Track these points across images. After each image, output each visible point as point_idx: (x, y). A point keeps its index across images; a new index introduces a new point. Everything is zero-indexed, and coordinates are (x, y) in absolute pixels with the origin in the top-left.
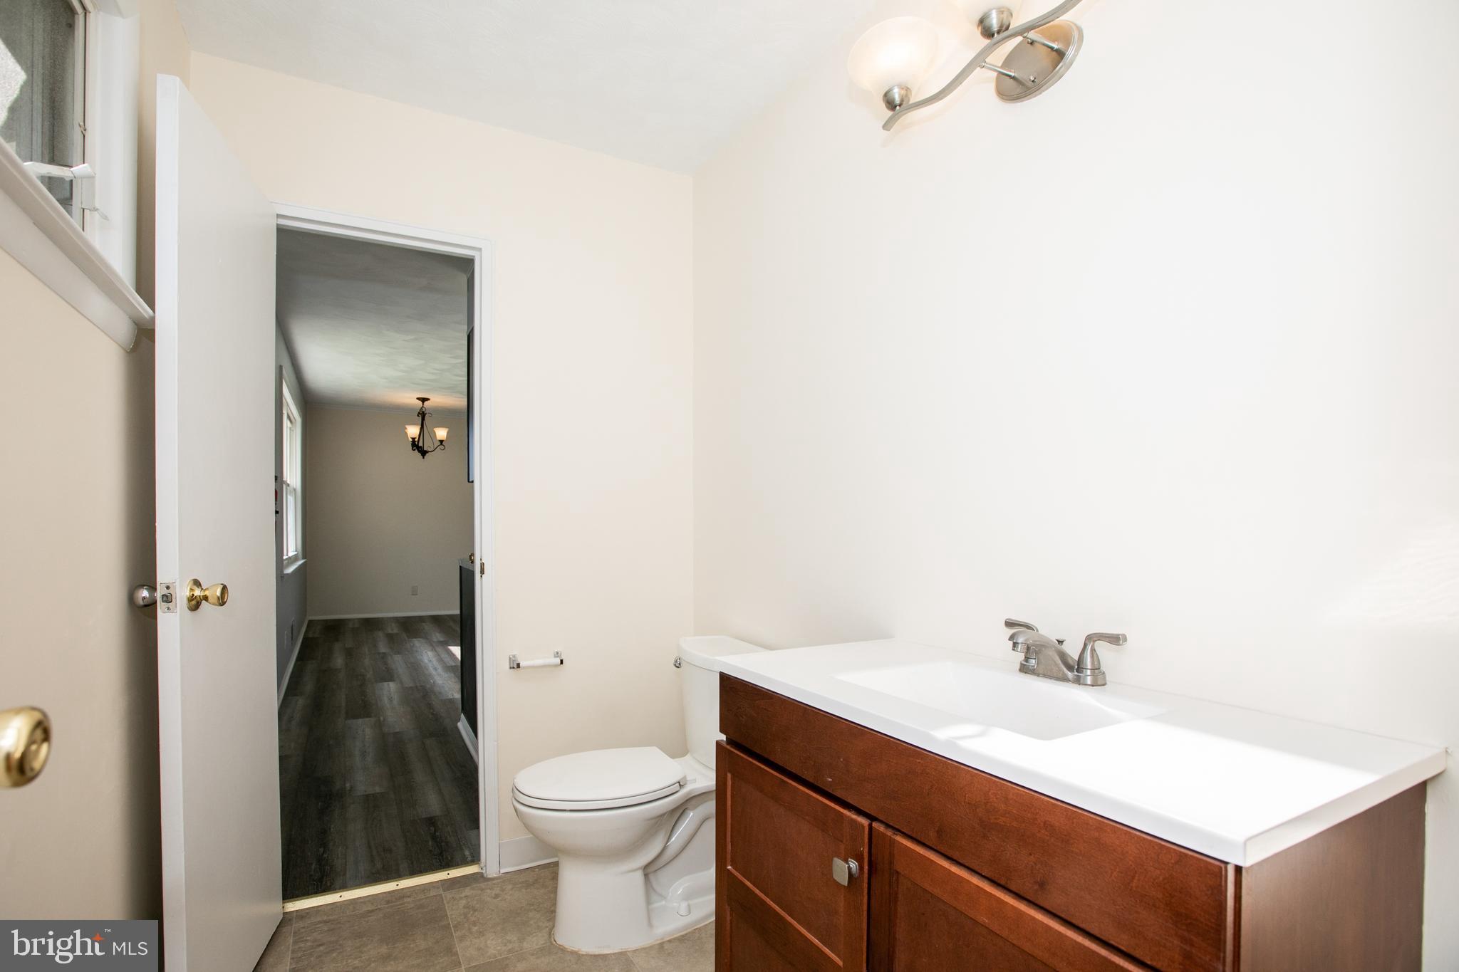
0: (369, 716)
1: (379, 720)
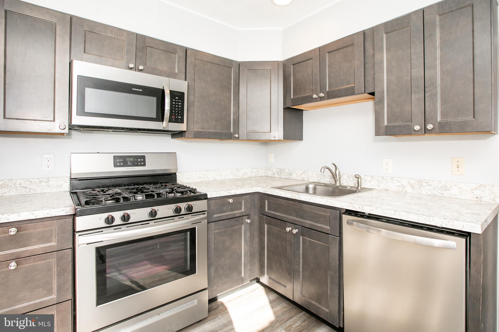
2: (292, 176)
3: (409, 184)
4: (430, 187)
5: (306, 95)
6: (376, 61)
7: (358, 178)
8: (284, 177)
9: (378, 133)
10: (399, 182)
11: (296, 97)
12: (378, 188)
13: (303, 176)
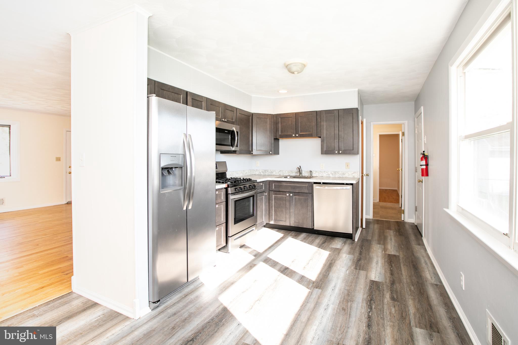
0: (389, 255)
1: (385, 252)
2: (273, 173)
3: (331, 173)
4: (339, 174)
5: (288, 134)
6: (321, 125)
7: (311, 172)
8: (268, 174)
9: (322, 153)
10: (327, 173)
11: (282, 134)
12: (319, 176)
13: (280, 173)
